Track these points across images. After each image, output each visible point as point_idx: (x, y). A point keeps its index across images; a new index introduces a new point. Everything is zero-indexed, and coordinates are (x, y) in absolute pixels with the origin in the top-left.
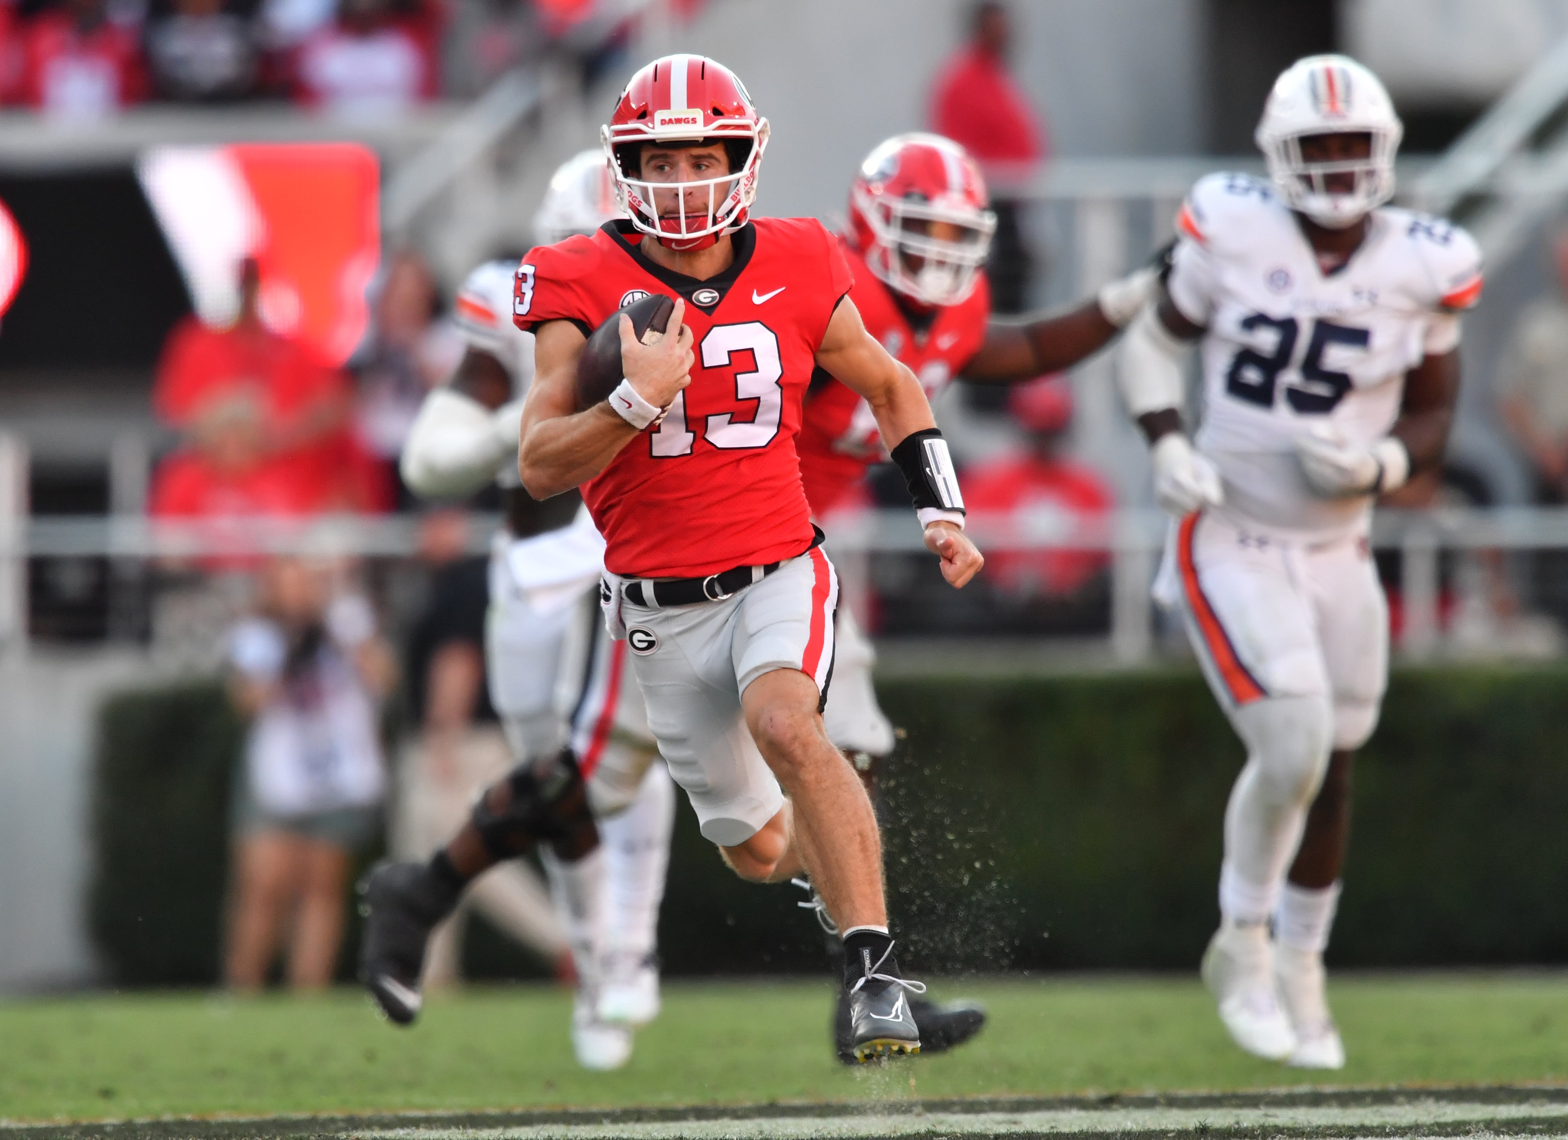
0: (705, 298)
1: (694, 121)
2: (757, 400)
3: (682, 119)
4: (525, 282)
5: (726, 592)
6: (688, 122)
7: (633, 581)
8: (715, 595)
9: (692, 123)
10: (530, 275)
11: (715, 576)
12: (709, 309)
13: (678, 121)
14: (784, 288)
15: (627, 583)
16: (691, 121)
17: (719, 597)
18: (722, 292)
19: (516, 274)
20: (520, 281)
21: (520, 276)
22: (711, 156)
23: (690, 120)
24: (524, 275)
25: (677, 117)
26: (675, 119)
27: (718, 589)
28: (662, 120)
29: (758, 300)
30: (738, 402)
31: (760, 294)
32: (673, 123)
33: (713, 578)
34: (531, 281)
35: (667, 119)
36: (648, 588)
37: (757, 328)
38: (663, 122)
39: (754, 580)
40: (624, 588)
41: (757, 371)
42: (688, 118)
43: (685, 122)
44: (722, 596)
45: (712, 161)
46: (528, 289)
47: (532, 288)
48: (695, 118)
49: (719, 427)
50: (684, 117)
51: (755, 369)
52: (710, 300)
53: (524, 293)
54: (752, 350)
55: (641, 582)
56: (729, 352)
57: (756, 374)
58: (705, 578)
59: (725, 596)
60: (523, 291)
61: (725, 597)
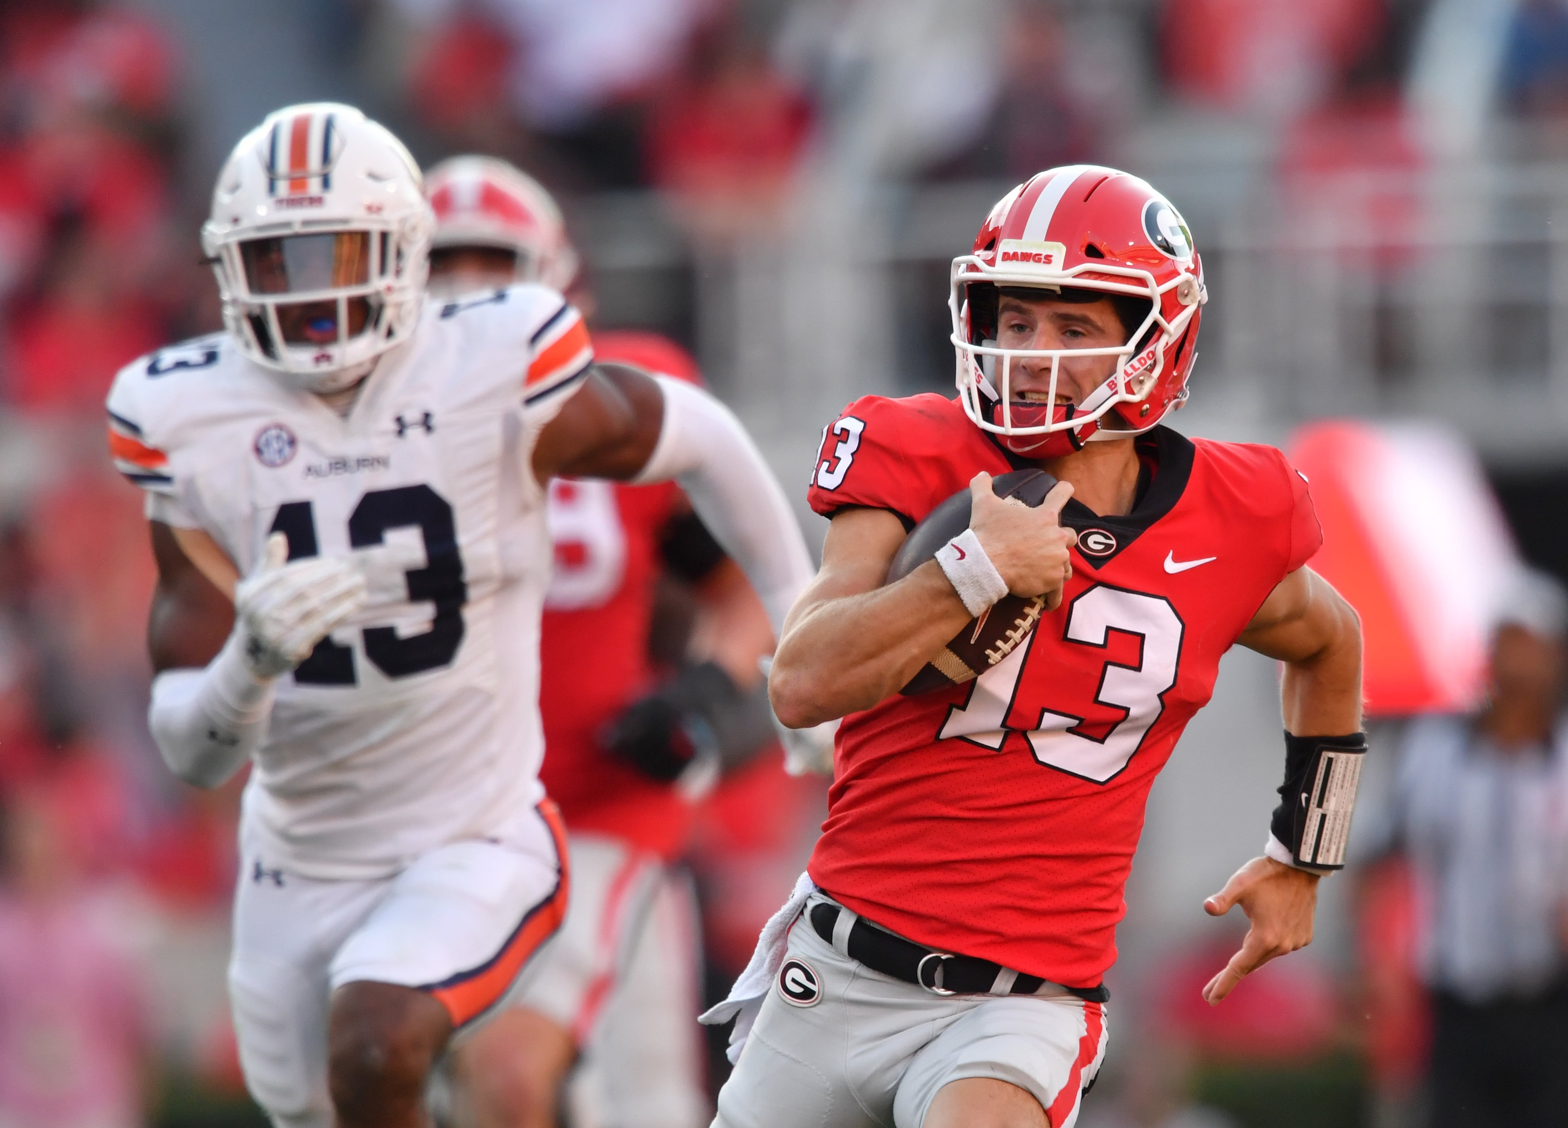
0: (1095, 543)
1: (1048, 259)
2: (1124, 712)
3: (1031, 254)
4: (845, 442)
5: (946, 987)
6: (1039, 261)
7: (830, 902)
8: (930, 983)
9: (1044, 262)
10: (854, 434)
11: (944, 957)
12: (1097, 561)
13: (1026, 257)
14: (1214, 558)
15: (819, 899)
16: (1043, 260)
17: (934, 988)
18: (1123, 541)
19: (831, 430)
20: (836, 439)
21: (837, 431)
22: (1085, 320)
23: (1043, 257)
24: (845, 432)
25: (1024, 251)
26: (1022, 253)
27: (938, 975)
28: (1005, 254)
29: (1171, 566)
30: (1096, 706)
31: (1176, 559)
32: (1017, 260)
33: (939, 957)
34: (853, 444)
35: (1011, 253)
36: (844, 924)
37: (1160, 607)
38: (1007, 257)
39: (993, 989)
40: (811, 904)
41: (1138, 668)
42: (1041, 255)
43: (1035, 261)
44: (938, 988)
45: (1089, 327)
46: (845, 452)
47: (852, 454)
48: (1051, 256)
49: (1053, 730)
50: (1034, 253)
51: (1137, 665)
52: (1101, 547)
53: (839, 459)
54: (1142, 636)
55: (841, 908)
56: (1109, 629)
57: (1137, 673)
58: (930, 953)
59: (943, 990)
60: (836, 455)
61: (942, 992)
